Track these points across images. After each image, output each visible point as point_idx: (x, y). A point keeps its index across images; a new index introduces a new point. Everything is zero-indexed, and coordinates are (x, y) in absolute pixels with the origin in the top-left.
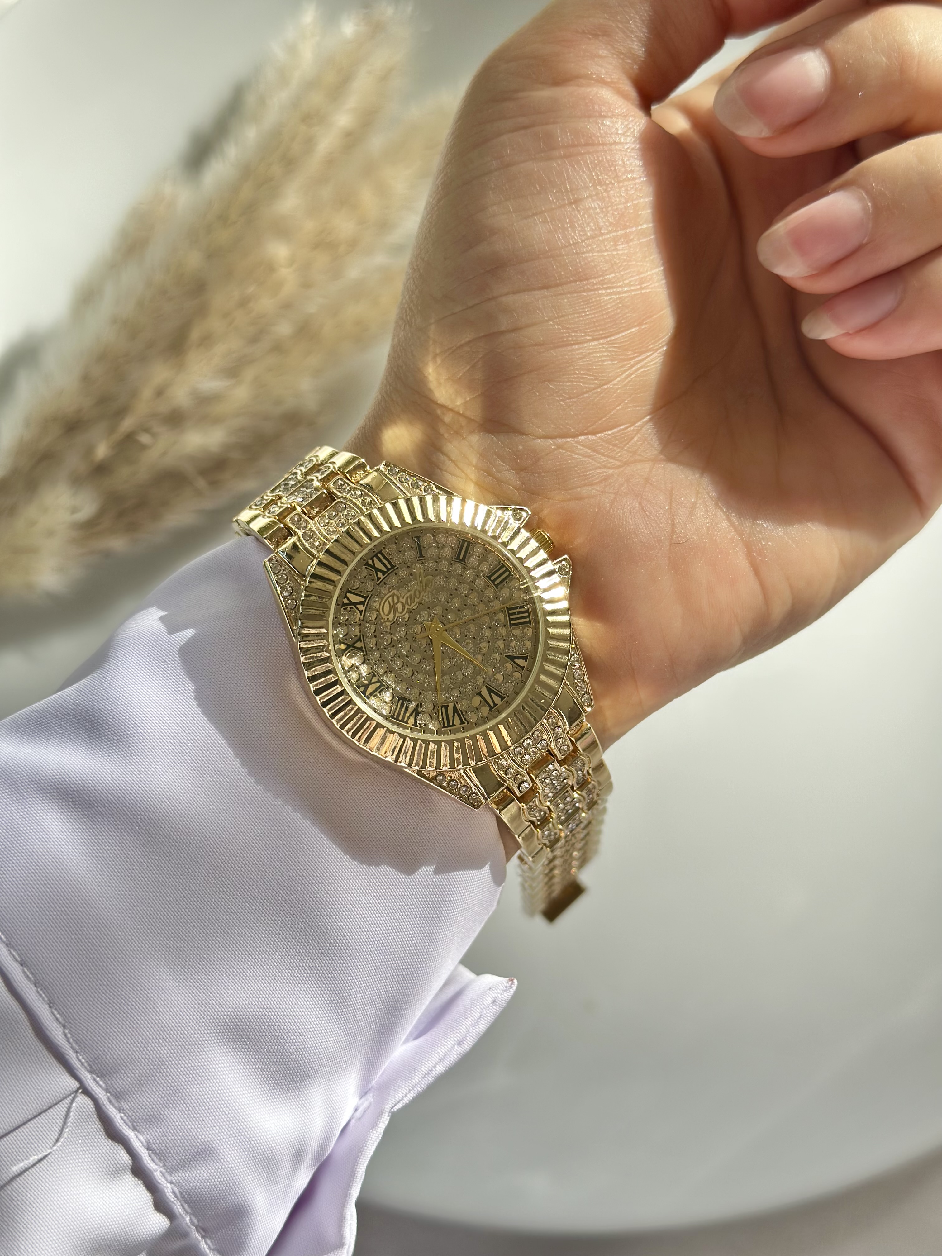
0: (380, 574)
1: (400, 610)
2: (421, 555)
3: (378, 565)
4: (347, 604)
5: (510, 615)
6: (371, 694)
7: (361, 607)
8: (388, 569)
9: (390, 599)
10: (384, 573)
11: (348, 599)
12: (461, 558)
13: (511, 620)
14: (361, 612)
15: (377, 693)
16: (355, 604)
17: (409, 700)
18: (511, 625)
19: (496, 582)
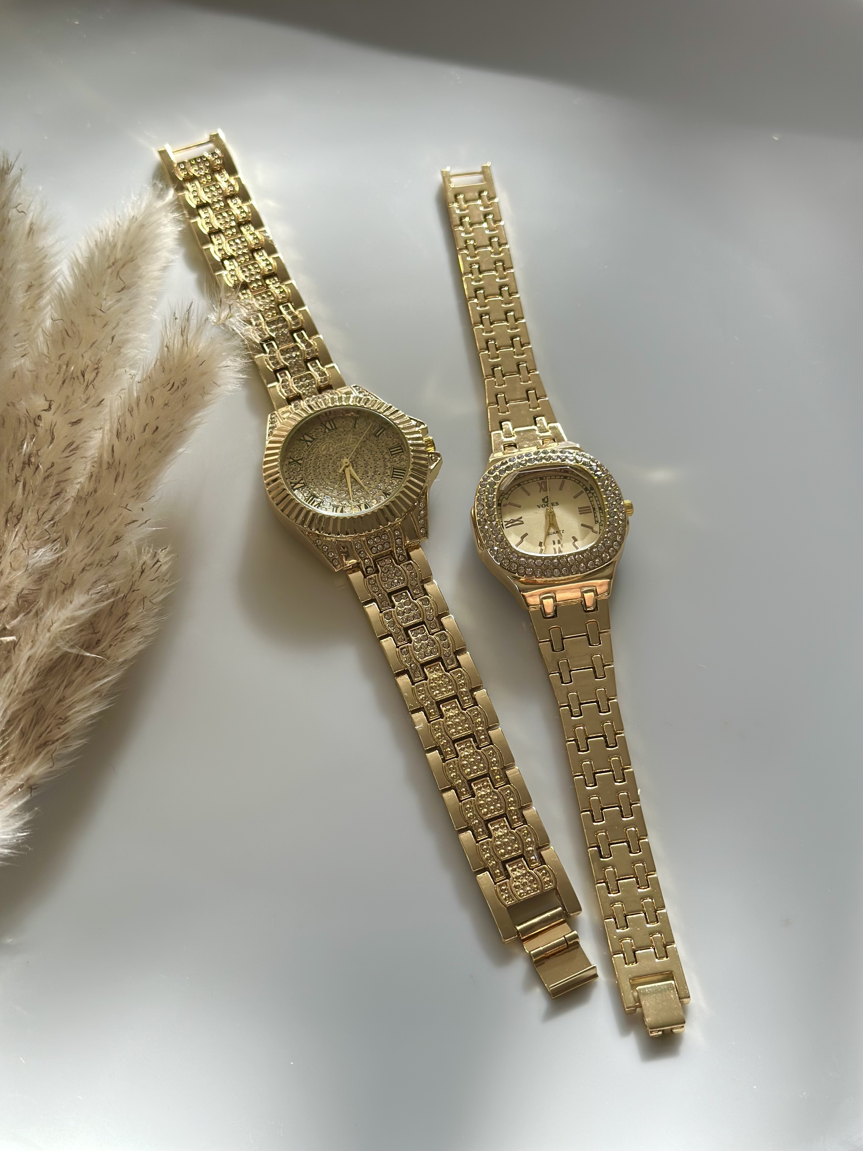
0: (327, 430)
1: (331, 451)
2: (355, 427)
3: (328, 425)
4: (302, 440)
5: (394, 471)
6: (297, 489)
7: (309, 443)
8: (333, 429)
9: (328, 444)
10: (329, 430)
11: (304, 438)
12: (377, 435)
13: (393, 474)
14: (308, 446)
15: (300, 489)
16: (307, 441)
17: (317, 498)
18: (392, 477)
19: (392, 453)
